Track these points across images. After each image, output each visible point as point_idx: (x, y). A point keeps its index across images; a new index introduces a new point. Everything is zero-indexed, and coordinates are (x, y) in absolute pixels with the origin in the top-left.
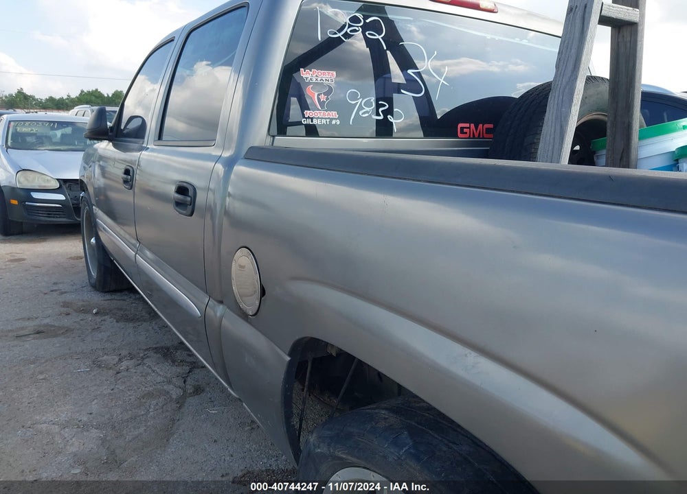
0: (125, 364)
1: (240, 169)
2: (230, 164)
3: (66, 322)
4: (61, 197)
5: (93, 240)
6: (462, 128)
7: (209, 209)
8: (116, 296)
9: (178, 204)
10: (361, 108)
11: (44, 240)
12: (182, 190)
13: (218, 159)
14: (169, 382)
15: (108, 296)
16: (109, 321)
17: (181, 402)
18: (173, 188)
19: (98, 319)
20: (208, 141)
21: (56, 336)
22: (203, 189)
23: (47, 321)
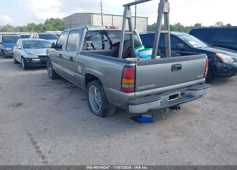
0: (61, 89)
1: (79, 55)
2: (77, 54)
3: (48, 84)
4: (39, 60)
5: (50, 69)
6: (113, 48)
7: (75, 61)
8: (56, 80)
9: (70, 60)
10: (96, 46)
11: (35, 70)
12: (71, 58)
13: (76, 54)
14: (69, 91)
15: (54, 80)
16: (56, 84)
17: (71, 93)
18: (70, 57)
19: (54, 84)
20: (74, 51)
21: (47, 86)
22: (74, 58)
23: (44, 84)
